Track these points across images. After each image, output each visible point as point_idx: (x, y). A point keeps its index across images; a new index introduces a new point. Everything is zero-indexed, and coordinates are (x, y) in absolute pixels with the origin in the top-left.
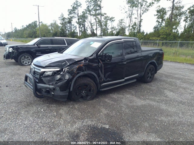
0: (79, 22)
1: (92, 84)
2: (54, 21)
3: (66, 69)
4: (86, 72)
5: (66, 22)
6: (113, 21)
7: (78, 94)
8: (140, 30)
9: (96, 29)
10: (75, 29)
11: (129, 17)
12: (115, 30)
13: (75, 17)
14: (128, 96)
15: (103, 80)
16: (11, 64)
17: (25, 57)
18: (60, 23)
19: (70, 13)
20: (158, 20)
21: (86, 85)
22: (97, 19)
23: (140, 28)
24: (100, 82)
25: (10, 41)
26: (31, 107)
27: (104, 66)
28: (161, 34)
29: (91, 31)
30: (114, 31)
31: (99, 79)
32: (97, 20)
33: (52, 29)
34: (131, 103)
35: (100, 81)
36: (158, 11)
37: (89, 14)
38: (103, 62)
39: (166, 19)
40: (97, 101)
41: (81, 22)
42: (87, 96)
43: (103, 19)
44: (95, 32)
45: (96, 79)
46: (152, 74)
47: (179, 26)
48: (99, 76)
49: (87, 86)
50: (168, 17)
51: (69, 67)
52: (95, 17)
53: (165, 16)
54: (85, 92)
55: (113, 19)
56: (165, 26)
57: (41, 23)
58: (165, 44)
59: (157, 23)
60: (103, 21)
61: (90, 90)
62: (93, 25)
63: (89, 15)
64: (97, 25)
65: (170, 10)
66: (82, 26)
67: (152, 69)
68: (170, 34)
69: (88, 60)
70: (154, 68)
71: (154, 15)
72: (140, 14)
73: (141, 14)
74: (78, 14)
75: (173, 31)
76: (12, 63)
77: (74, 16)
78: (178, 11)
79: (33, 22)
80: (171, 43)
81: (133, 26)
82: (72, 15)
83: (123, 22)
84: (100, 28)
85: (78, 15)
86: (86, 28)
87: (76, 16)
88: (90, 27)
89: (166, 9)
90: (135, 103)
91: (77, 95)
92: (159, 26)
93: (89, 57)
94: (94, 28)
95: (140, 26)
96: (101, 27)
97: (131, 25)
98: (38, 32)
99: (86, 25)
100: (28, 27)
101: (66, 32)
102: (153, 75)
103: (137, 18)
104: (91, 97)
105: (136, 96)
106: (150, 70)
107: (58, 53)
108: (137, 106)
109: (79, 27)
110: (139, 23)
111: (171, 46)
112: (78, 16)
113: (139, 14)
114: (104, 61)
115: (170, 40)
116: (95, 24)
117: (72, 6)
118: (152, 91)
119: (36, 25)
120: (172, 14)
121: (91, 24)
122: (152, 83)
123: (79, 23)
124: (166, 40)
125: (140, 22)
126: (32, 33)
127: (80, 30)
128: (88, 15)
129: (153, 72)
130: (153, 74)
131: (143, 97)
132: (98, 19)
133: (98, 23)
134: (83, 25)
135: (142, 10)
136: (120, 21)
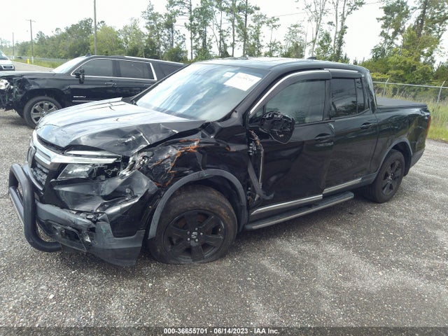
0: (191, 24)
1: (222, 210)
2: (133, 21)
3: (139, 158)
4: (205, 173)
5: (159, 25)
6: (274, 26)
7: (174, 240)
8: (339, 52)
9: (233, 45)
10: (182, 43)
11: (314, 19)
12: (279, 49)
13: (183, 14)
14: (333, 249)
15: (257, 196)
16: (7, 121)
17: (42, 105)
18: (147, 27)
19: (171, 3)
20: (385, 32)
21: (204, 215)
22: (236, 20)
23: (340, 48)
24: (248, 204)
25: (26, 63)
26: (16, 279)
27: (265, 153)
28: (391, 65)
29: (220, 49)
30: (277, 52)
31: (247, 195)
32: (236, 23)
33: (126, 39)
34: (345, 279)
35: (248, 201)
36: (387, 10)
37: (216, 7)
38: (263, 140)
39: (406, 29)
40: (237, 263)
41: (198, 25)
42: (205, 246)
43: (250, 22)
44: (229, 51)
45: (238, 194)
46: (394, 178)
47: (439, 48)
48: (247, 184)
49: (207, 216)
50: (411, 24)
51: (151, 153)
52: (231, 16)
53: (403, 23)
54: (198, 236)
55: (277, 23)
56: (404, 46)
57: (101, 25)
58: (400, 92)
59: (381, 37)
60: (250, 26)
61: (215, 231)
62: (225, 34)
63: (217, 10)
64: (236, 34)
65: (418, 7)
66: (198, 36)
67: (397, 163)
68: (414, 68)
69: (217, 130)
70: (403, 160)
71: (378, 19)
72: (343, 15)
73: (346, 13)
74: (191, 5)
75: (422, 59)
76: (11, 121)
77: (181, 10)
78: (436, 11)
79: (82, 22)
80: (414, 91)
81: (321, 43)
82: (176, 8)
83: (299, 31)
84: (242, 44)
85: (190, 8)
86: (207, 42)
87: (186, 10)
88: (219, 40)
89: (408, 4)
90: (360, 278)
91: (172, 244)
92: (386, 46)
93: (219, 121)
94: (229, 41)
95: (340, 43)
96: (245, 41)
97: (319, 40)
98: (93, 46)
99: (207, 34)
100: (69, 31)
101: (159, 48)
102: (398, 179)
103: (335, 23)
104: (216, 252)
105: (356, 251)
106: (392, 166)
107: (122, 100)
108: (369, 295)
109: (191, 39)
110: (337, 36)
111: (414, 97)
112: (190, 11)
113: (339, 14)
114: (266, 136)
115: (414, 83)
116: (231, 34)
118: (401, 231)
119: (88, 29)
120: (423, 16)
121: (221, 31)
122: (393, 205)
123: (192, 28)
124: (404, 81)
125: (342, 32)
126: (80, 47)
127: (194, 44)
128: (215, 9)
129: (399, 173)
130: (398, 177)
131: (380, 255)
132: (238, 21)
133: (237, 31)
134: (200, 32)
135: (347, 5)
136: (293, 28)
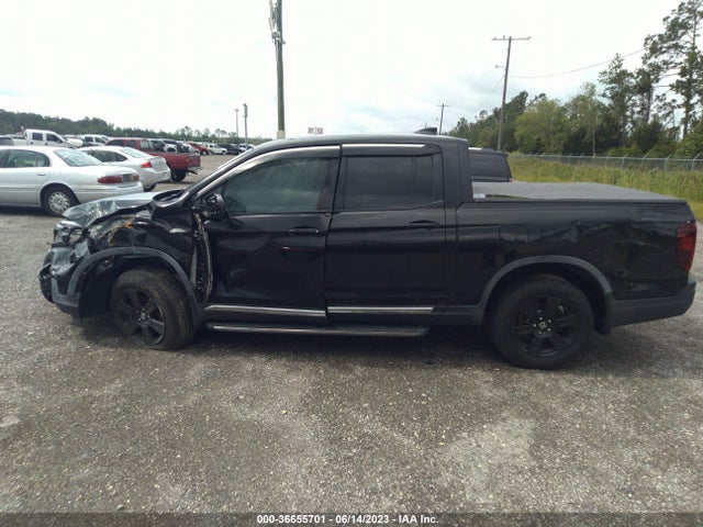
4: (135, 250)
5: (627, 89)
10: (667, 115)
15: (208, 289)
19: (655, 50)
31: (198, 286)
54: (146, 318)
57: (540, 100)
69: (154, 209)
74: (693, 48)
77: (671, 60)
82: (662, 58)
85: (691, 54)
87: (683, 58)
101: (622, 127)
117: (669, 20)
123: (684, 88)
